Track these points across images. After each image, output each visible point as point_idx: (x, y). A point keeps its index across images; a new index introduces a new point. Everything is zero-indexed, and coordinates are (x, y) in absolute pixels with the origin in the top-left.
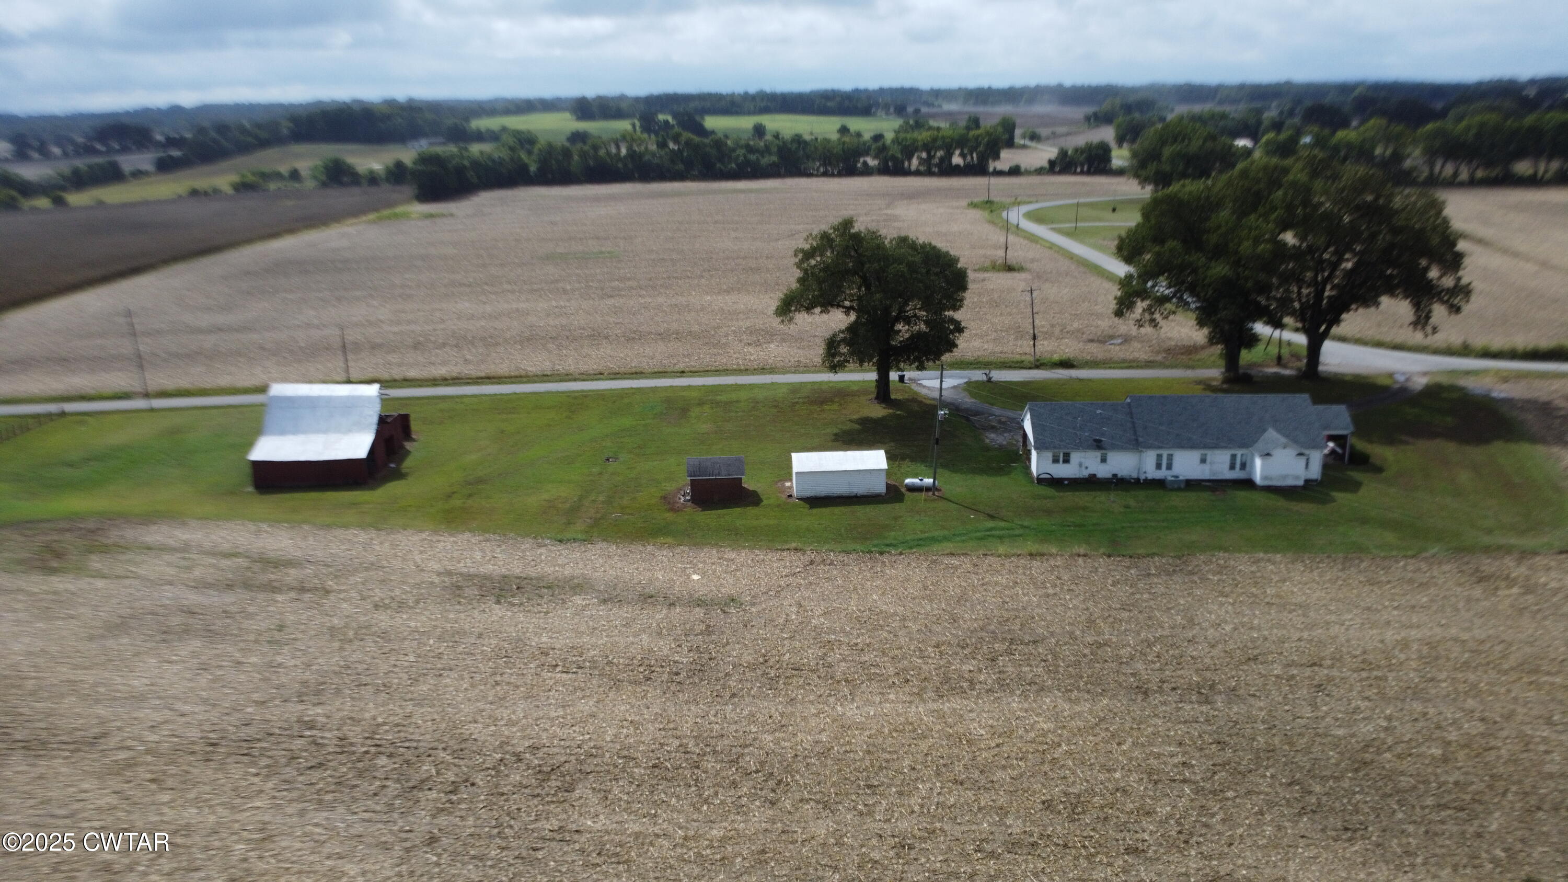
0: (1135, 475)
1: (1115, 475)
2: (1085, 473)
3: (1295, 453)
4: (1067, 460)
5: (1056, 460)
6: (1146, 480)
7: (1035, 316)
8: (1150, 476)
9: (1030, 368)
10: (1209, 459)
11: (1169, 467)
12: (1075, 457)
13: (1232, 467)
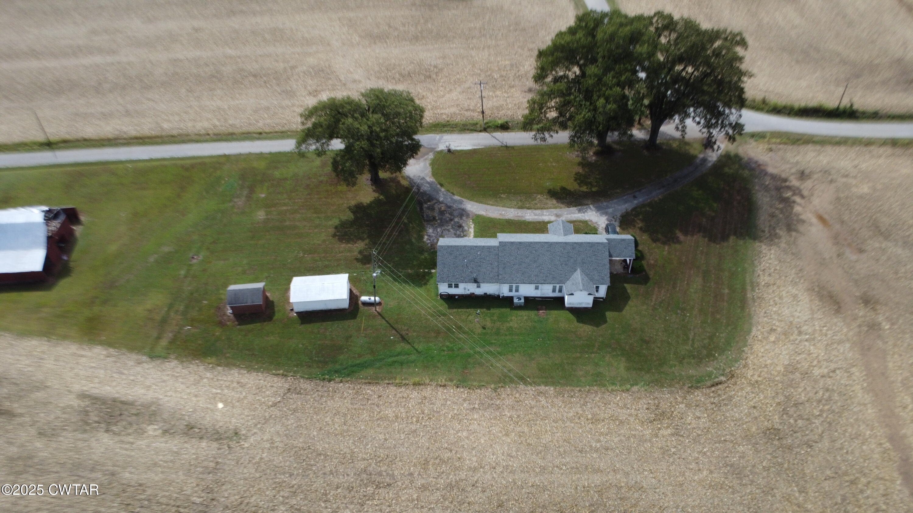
0: (497, 293)
1: (486, 294)
2: (468, 293)
3: (587, 293)
4: (457, 286)
5: (450, 286)
6: (503, 297)
7: (484, 100)
8: (505, 295)
9: (480, 131)
10: (540, 288)
11: (517, 291)
12: (461, 286)
13: (554, 291)
